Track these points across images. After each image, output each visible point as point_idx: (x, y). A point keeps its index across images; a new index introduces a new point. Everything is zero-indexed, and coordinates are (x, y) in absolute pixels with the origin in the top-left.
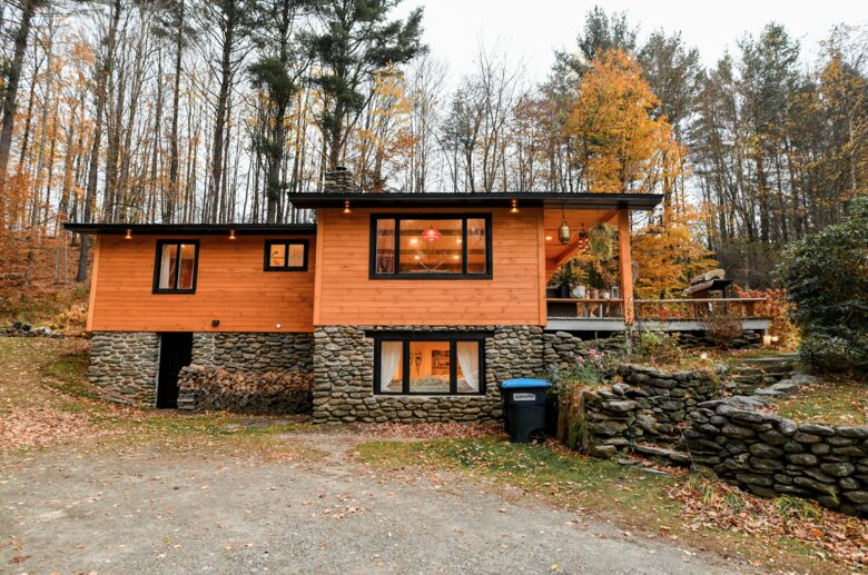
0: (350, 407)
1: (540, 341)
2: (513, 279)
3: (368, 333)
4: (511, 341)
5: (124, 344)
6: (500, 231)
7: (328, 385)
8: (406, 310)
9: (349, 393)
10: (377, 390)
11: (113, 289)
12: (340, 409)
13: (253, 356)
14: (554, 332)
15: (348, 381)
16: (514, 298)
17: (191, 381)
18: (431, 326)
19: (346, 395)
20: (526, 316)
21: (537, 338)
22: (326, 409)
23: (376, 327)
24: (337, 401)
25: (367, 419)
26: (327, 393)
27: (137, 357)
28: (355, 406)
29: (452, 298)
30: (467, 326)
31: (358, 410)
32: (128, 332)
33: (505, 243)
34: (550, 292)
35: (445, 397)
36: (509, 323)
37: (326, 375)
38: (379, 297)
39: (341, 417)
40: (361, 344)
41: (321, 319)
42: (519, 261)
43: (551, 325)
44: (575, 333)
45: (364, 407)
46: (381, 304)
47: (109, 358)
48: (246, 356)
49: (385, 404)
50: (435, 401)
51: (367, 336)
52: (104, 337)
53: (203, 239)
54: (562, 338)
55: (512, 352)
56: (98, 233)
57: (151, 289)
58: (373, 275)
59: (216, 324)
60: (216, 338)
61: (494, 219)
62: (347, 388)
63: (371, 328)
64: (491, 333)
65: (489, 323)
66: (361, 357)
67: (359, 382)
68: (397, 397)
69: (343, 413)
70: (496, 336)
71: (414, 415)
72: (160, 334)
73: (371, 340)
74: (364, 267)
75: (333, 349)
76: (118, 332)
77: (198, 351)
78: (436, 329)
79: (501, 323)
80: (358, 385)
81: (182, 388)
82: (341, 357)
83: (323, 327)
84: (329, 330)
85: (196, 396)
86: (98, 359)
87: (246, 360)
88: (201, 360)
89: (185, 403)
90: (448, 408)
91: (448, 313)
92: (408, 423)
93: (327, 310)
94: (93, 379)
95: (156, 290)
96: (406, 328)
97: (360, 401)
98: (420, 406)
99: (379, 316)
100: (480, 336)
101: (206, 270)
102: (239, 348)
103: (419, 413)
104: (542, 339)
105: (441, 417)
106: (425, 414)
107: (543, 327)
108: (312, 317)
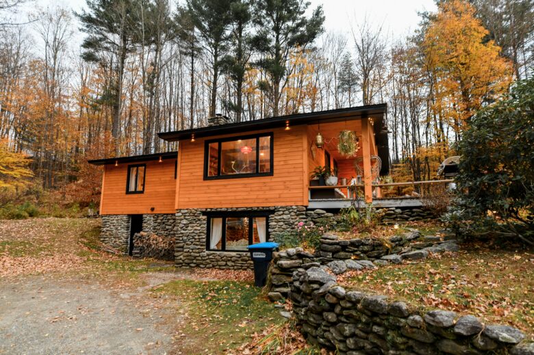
0: (193, 258)
1: (304, 216)
2: (287, 175)
3: (204, 213)
4: (285, 217)
5: (115, 221)
6: (278, 143)
7: (181, 245)
8: (222, 198)
9: (192, 249)
10: (208, 248)
11: (110, 192)
12: (188, 259)
13: (170, 227)
14: (313, 210)
15: (192, 242)
16: (287, 188)
17: (139, 241)
18: (237, 208)
19: (191, 251)
20: (294, 199)
21: (303, 214)
22: (181, 259)
23: (206, 209)
24: (186, 254)
25: (201, 266)
26: (181, 249)
27: (119, 228)
28: (195, 257)
29: (249, 189)
30: (258, 207)
31: (197, 260)
32: (116, 215)
33: (282, 151)
34: (311, 182)
35: (244, 253)
36: (283, 205)
37: (181, 238)
38: (208, 191)
39: (188, 264)
40: (199, 220)
41: (179, 206)
42: (290, 162)
43: (311, 205)
44: (328, 210)
45: (200, 258)
46: (209, 195)
47: (108, 229)
48: (167, 227)
49: (211, 257)
50: (239, 256)
51: (203, 215)
52: (107, 218)
53: (148, 163)
54: (319, 214)
55: (286, 224)
56: (104, 164)
57: (125, 192)
58: (206, 178)
59: (153, 209)
60: (154, 217)
61: (275, 136)
62: (192, 246)
63: (204, 210)
64: (273, 212)
65: (271, 205)
66: (199, 228)
67: (198, 243)
68: (218, 253)
69: (189, 262)
70: (276, 213)
71: (226, 265)
72: (129, 215)
73: (205, 217)
74: (201, 173)
75: (185, 223)
76: (112, 215)
77: (145, 225)
78: (240, 209)
79: (279, 205)
80: (197, 245)
81: (135, 245)
82: (189, 228)
83: (180, 210)
84: (183, 211)
85: (141, 250)
86: (105, 229)
87: (167, 230)
88: (147, 230)
89: (136, 253)
90: (246, 261)
91: (247, 199)
92: (223, 269)
93: (182, 200)
94: (102, 239)
95: (128, 192)
96: (223, 209)
97: (198, 255)
98: (229, 259)
99: (208, 202)
100: (266, 213)
101: (149, 180)
102: (164, 223)
103: (229, 263)
104: (306, 215)
105: (242, 266)
106: (233, 264)
107: (306, 207)
108: (174, 205)
